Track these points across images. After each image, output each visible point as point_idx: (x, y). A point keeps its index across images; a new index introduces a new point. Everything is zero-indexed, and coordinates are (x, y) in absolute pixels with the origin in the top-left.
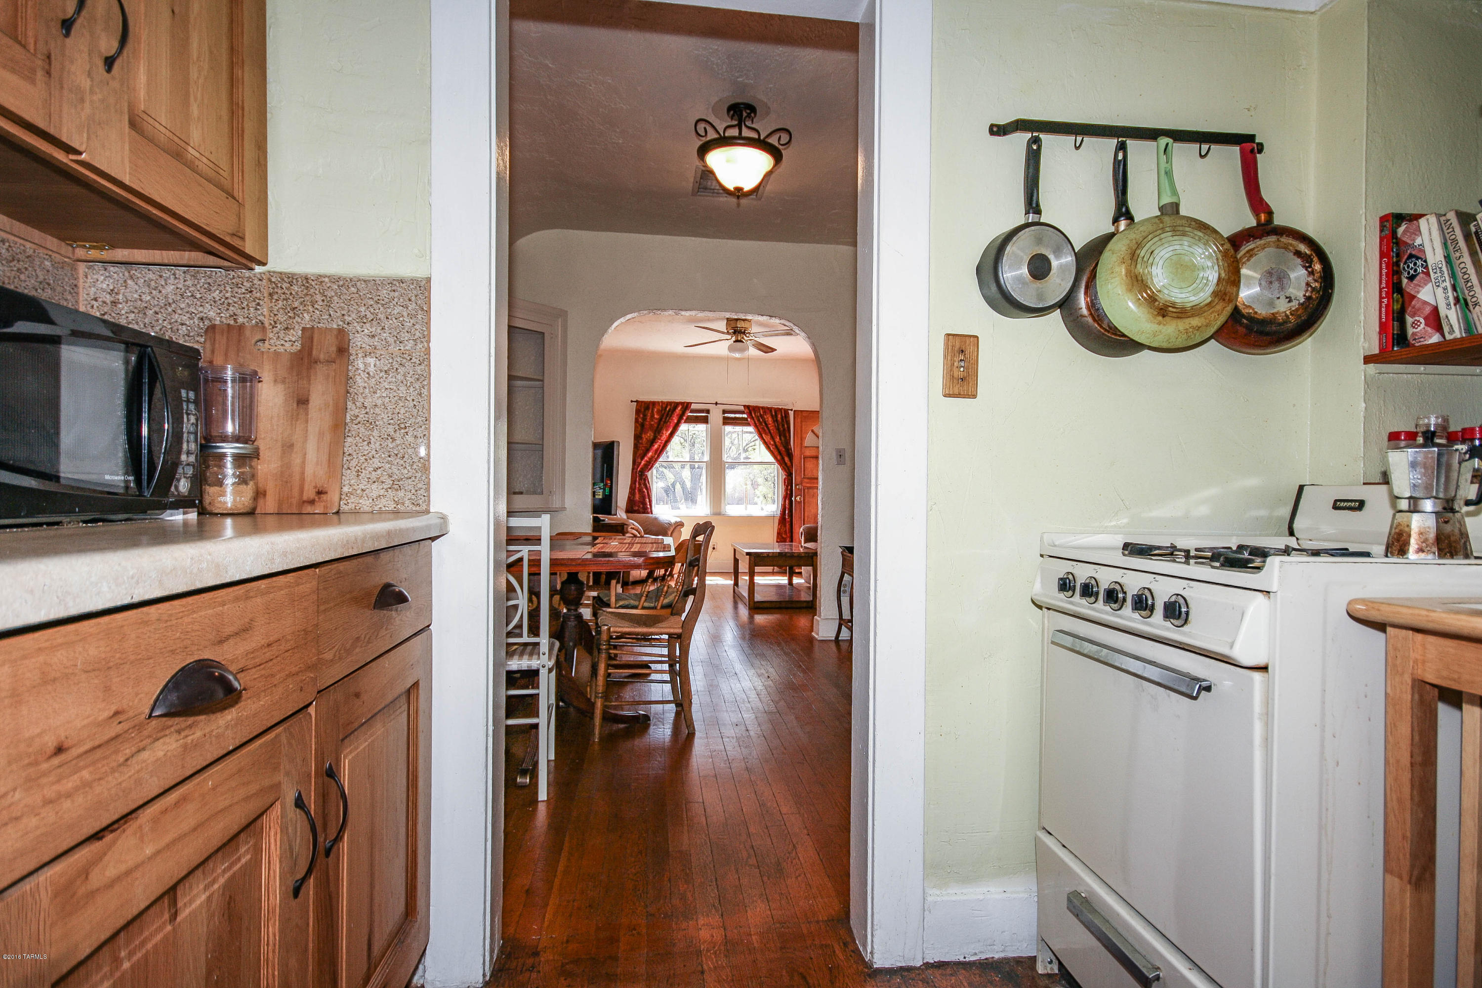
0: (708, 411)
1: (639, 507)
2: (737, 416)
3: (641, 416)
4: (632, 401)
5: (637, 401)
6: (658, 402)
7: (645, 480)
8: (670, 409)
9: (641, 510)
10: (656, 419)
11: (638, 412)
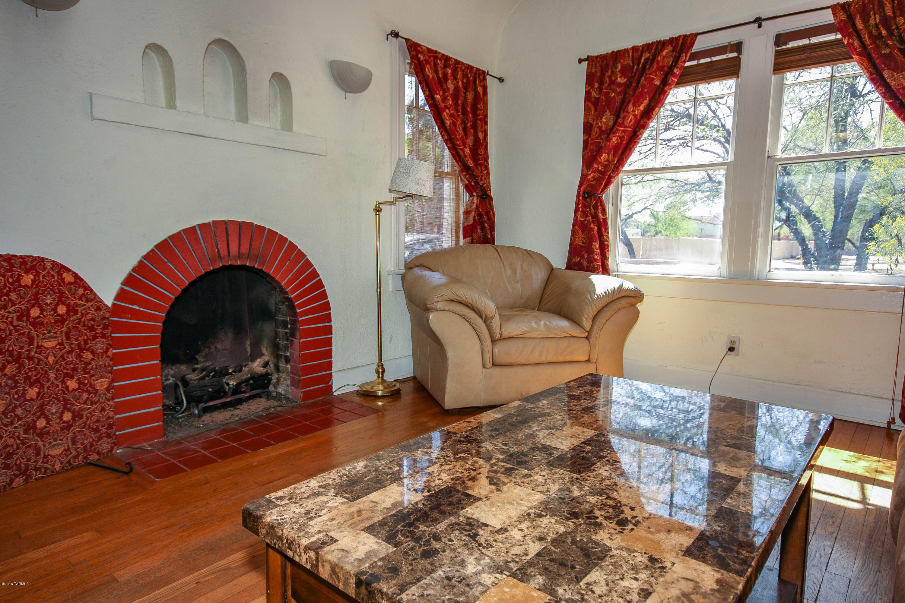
0: (738, 47)
1: (582, 257)
2: (815, 40)
3: (596, 85)
4: (580, 61)
5: (589, 59)
6: (626, 50)
7: (596, 208)
8: (647, 60)
9: (585, 263)
10: (619, 85)
11: (590, 79)
